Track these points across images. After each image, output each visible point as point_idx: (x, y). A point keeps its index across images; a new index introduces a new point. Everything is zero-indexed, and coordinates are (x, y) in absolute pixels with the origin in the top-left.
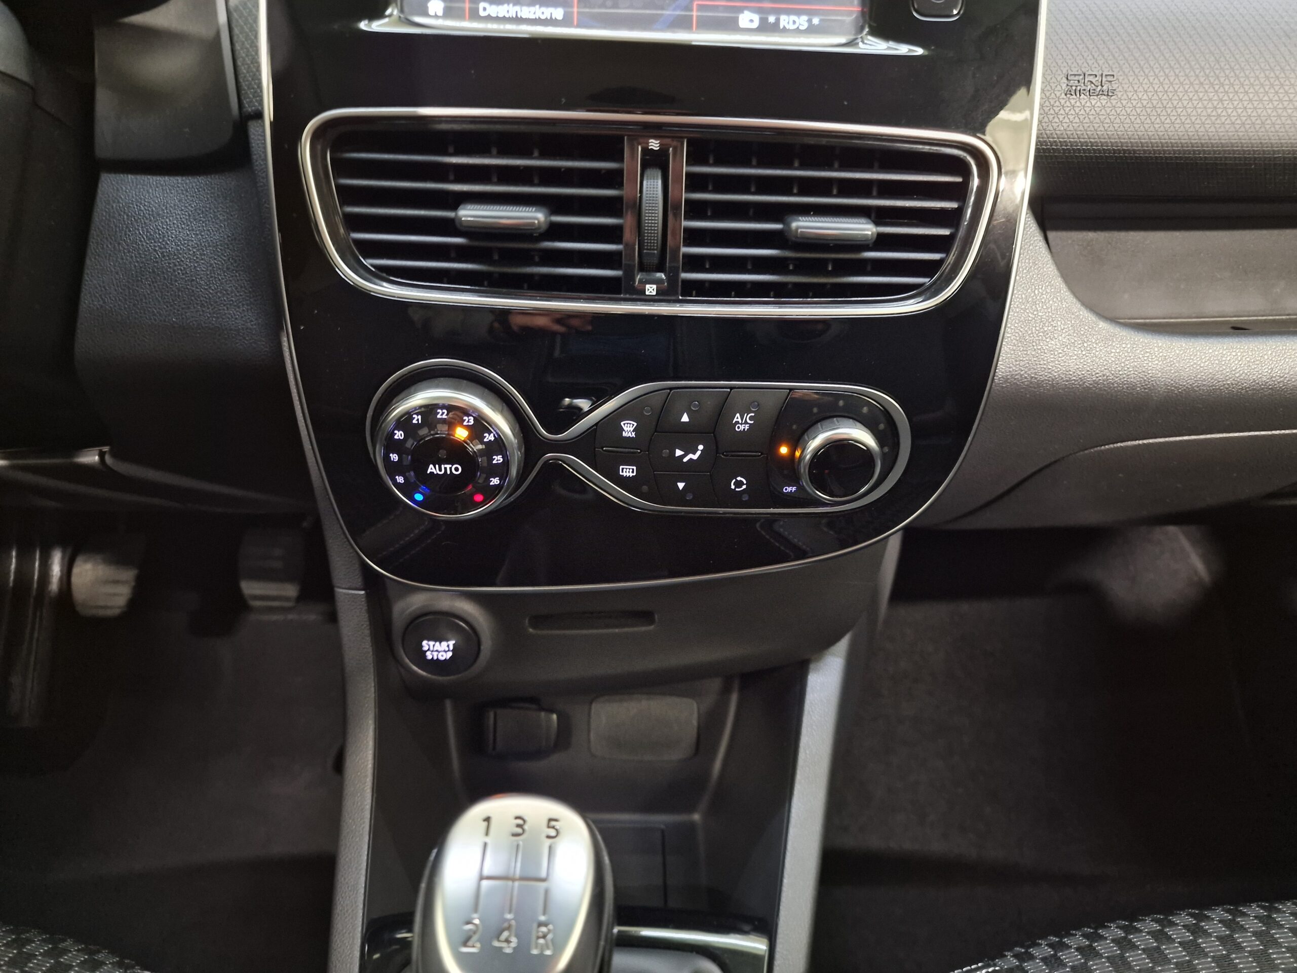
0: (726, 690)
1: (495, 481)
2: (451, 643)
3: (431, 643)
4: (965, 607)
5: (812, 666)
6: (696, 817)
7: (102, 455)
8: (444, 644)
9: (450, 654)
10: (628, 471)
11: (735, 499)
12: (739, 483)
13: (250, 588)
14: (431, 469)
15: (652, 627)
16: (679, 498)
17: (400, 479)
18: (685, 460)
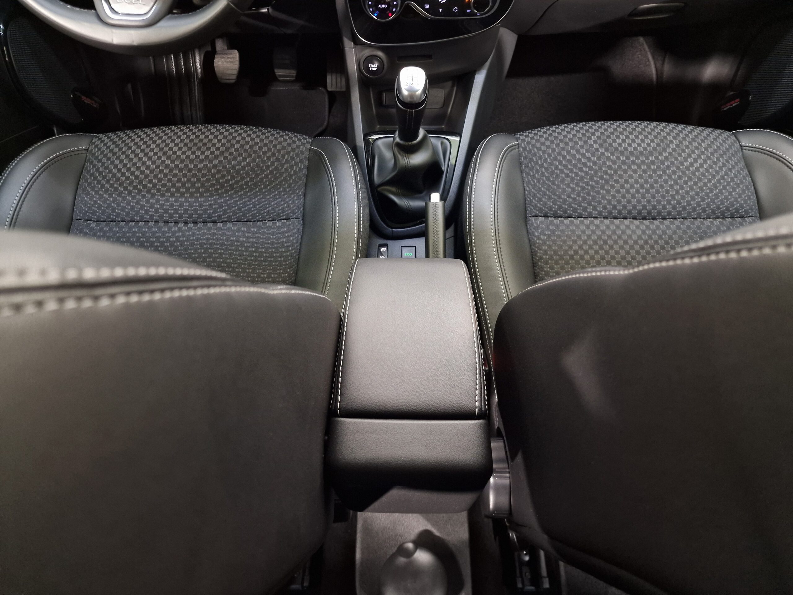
0: (453, 86)
1: (394, 10)
2: (377, 65)
3: (371, 65)
4: (552, 78)
5: (477, 72)
6: (443, 126)
7: (268, 9)
8: (375, 65)
9: (376, 68)
10: (427, 6)
11: (455, 14)
12: (456, 9)
13: (279, 72)
14: (380, 6)
15: (432, 60)
16: (440, 14)
17: (371, 10)
18: (442, 2)
